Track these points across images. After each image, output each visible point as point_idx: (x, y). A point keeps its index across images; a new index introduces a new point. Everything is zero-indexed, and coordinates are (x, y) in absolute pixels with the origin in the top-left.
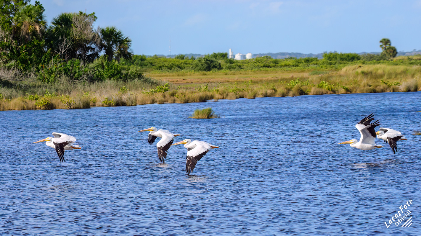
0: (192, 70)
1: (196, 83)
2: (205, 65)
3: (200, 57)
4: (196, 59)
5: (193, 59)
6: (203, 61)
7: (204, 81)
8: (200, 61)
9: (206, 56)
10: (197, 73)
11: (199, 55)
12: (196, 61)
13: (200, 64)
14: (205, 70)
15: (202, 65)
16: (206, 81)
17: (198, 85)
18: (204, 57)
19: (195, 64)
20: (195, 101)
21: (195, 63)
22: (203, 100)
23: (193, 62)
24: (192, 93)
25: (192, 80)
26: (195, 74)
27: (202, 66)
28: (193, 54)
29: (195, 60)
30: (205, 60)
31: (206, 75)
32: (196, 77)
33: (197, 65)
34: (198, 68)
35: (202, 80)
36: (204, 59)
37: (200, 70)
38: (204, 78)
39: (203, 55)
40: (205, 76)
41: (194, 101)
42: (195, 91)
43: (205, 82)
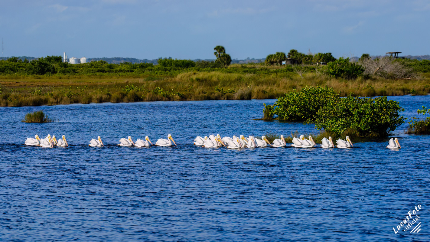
0: (25, 73)
1: (29, 86)
2: (38, 68)
3: (34, 60)
4: (29, 62)
5: (26, 62)
6: (37, 64)
7: (38, 85)
8: (33, 64)
9: (39, 59)
10: (30, 76)
11: (33, 58)
12: (29, 65)
13: (33, 67)
14: (38, 73)
15: (36, 68)
16: (39, 85)
17: (31, 88)
18: (37, 60)
19: (29, 67)
20: (29, 105)
21: (28, 66)
22: (37, 103)
23: (27, 65)
24: (25, 96)
25: (25, 83)
26: (28, 77)
27: (36, 69)
28: (27, 57)
29: (28, 63)
30: (39, 63)
31: (40, 78)
32: (29, 80)
33: (30, 69)
34: (32, 71)
35: (36, 84)
36: (38, 62)
37: (33, 73)
38: (38, 82)
39: (36, 58)
40: (39, 80)
41: (27, 105)
42: (28, 94)
43: (38, 86)
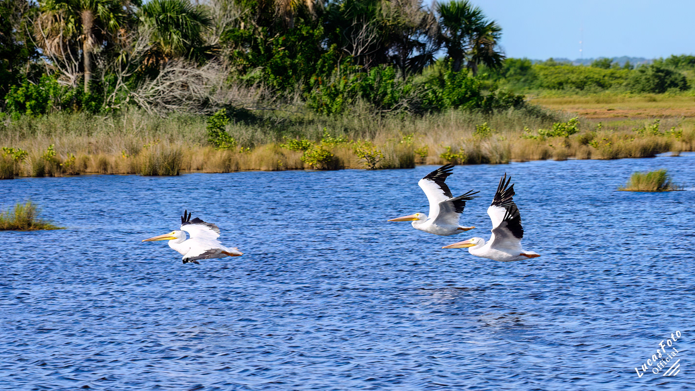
0: (626, 90)
1: (634, 118)
2: (654, 80)
3: (644, 63)
4: (634, 69)
5: (629, 67)
6: (650, 72)
7: (651, 114)
8: (643, 72)
9: (655, 61)
10: (637, 97)
11: (642, 59)
12: (635, 73)
13: (643, 77)
14: (653, 90)
15: (648, 80)
16: (655, 114)
17: (638, 121)
18: (651, 63)
19: (634, 78)
20: (633, 155)
21: (633, 75)
22: (649, 153)
23: (629, 74)
24: (626, 138)
25: (626, 111)
26: (633, 99)
27: (648, 82)
28: (628, 58)
29: (632, 71)
30: (655, 69)
31: (654, 100)
32: (634, 105)
33: (637, 81)
34: (640, 86)
35: (647, 112)
36: (652, 67)
37: (643, 90)
38: (652, 108)
39: (649, 60)
40: (653, 104)
41: (629, 155)
42: (632, 134)
43: (653, 117)
